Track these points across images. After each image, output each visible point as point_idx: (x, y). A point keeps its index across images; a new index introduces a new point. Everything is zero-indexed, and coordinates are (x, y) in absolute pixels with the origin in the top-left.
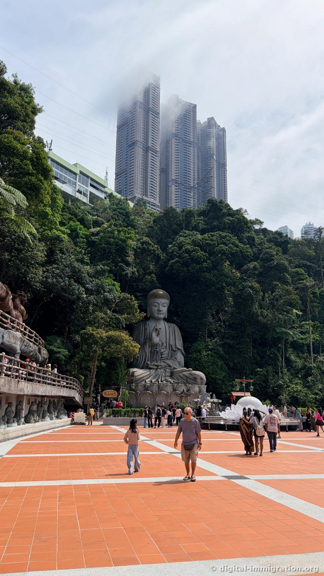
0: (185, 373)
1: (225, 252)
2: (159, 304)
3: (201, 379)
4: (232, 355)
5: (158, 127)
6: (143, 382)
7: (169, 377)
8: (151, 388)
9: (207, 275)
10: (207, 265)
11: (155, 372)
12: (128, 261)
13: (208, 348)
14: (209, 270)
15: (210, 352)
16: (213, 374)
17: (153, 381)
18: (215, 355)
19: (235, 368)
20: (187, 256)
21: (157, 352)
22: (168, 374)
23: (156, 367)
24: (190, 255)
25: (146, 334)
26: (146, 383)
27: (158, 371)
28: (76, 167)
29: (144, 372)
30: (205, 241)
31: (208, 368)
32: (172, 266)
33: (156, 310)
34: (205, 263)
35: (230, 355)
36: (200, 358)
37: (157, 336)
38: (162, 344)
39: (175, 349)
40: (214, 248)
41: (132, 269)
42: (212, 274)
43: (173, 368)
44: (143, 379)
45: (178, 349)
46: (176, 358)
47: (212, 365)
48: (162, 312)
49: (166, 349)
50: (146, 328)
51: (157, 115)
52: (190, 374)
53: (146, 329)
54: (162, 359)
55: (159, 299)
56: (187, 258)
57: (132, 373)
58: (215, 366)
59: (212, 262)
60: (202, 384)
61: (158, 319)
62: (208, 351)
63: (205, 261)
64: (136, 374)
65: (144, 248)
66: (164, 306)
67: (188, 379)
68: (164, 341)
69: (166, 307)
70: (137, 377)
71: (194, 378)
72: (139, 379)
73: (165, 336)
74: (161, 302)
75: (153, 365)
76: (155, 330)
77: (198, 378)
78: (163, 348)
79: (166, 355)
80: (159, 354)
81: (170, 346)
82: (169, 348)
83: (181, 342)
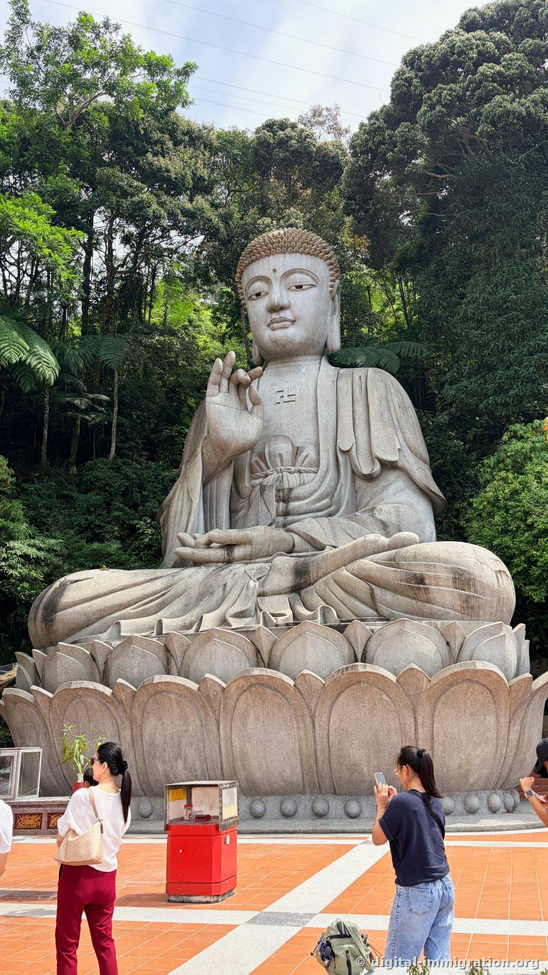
2: (267, 281)
6: (104, 636)
7: (284, 598)
17: (171, 624)
22: (281, 580)
23: (220, 553)
26: (118, 637)
29: (129, 581)
33: (263, 311)
37: (250, 411)
38: (295, 451)
39: (365, 470)
46: (372, 510)
49: (317, 472)
54: (289, 518)
55: (265, 261)
61: (284, 355)
64: (70, 596)
66: (299, 287)
67: (378, 591)
68: (304, 437)
69: (313, 292)
70: (70, 610)
71: (407, 581)
72: (83, 619)
73: (311, 416)
74: (275, 271)
75: (208, 545)
76: (225, 382)
77: (437, 578)
78: (300, 472)
79: (312, 498)
80: (271, 495)
81: (341, 458)
82: (332, 467)
83: (409, 436)
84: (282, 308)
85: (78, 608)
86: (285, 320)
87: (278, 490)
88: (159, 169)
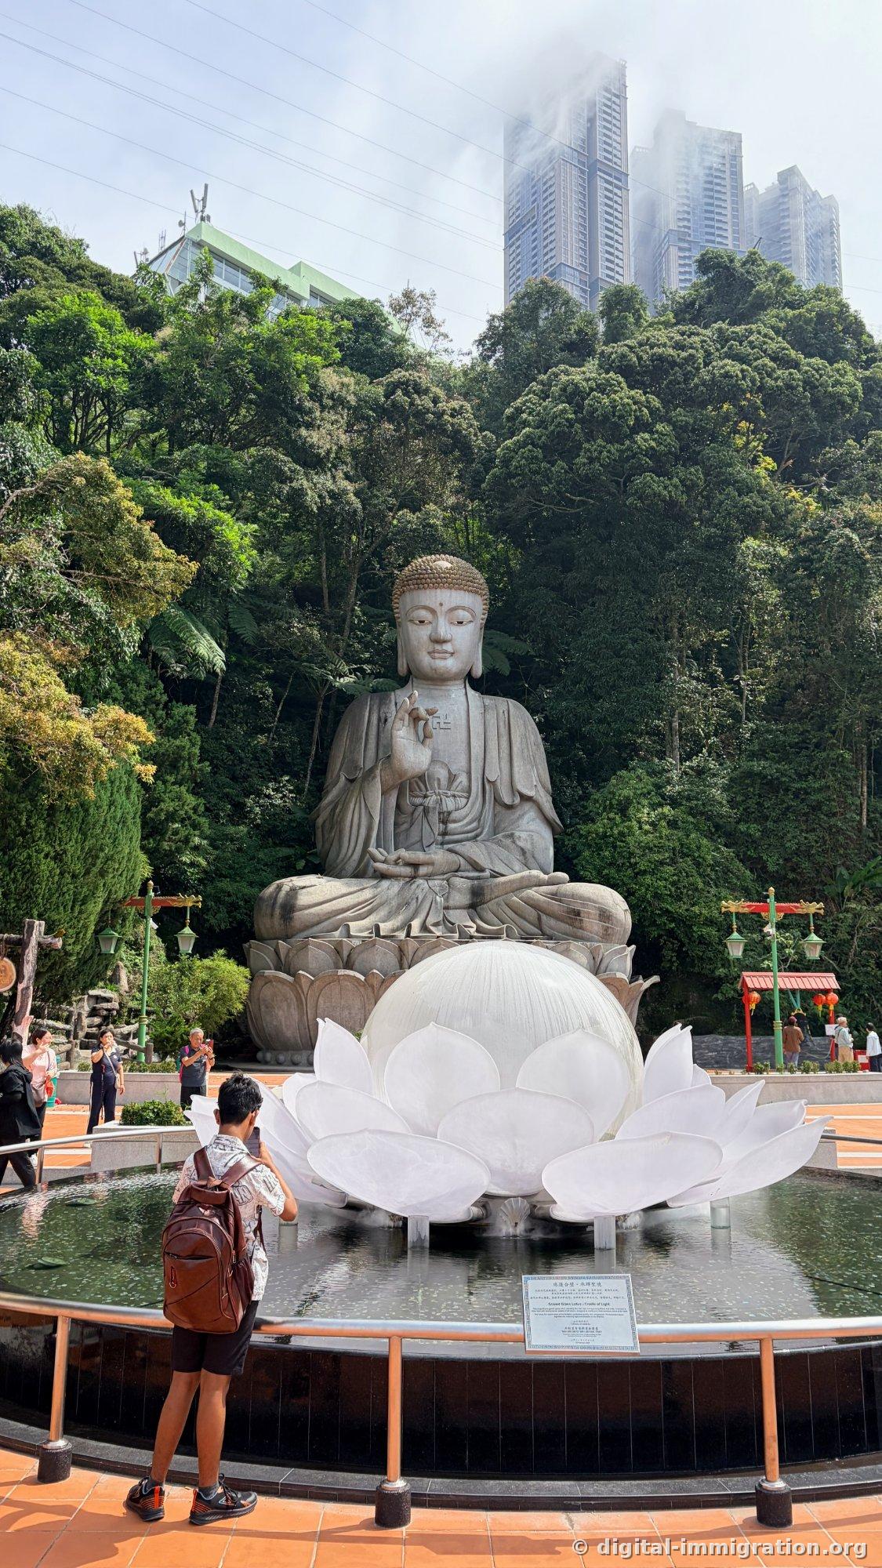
0: (532, 893)
1: (736, 385)
2: (433, 612)
3: (605, 915)
4: (775, 822)
5: (625, 217)
6: (337, 933)
7: (464, 913)
8: (364, 955)
9: (655, 484)
10: (653, 444)
11: (402, 889)
12: (304, 443)
13: (663, 796)
14: (660, 464)
15: (667, 809)
16: (680, 899)
17: (385, 927)
18: (691, 819)
19: (791, 876)
20: (564, 411)
21: (426, 811)
22: (461, 898)
23: (408, 870)
24: (579, 408)
25: (383, 741)
26: (349, 936)
27: (414, 886)
28: (299, 275)
29: (345, 890)
30: (652, 348)
31: (653, 874)
32: (506, 462)
33: (425, 638)
34: (647, 436)
35: (769, 824)
36: (622, 834)
37: (423, 743)
38: (452, 778)
39: (507, 800)
40: (687, 377)
41: (335, 482)
42: (675, 480)
43: (487, 873)
44: (335, 920)
45: (525, 798)
46: (512, 836)
47: (673, 862)
48: (448, 647)
49: (468, 798)
50: (383, 716)
51: (620, 180)
52: (554, 896)
53: (386, 720)
54: (447, 838)
55: (433, 592)
56: (567, 420)
57: (287, 894)
58: (686, 864)
59: (680, 429)
60: (607, 936)
61: (438, 680)
62: (661, 805)
63: (642, 426)
64: (303, 899)
65: (394, 404)
66: (461, 623)
67: (544, 917)
68: (459, 765)
69: (471, 626)
70: (306, 912)
71: (568, 913)
72: (317, 919)
73: (464, 745)
74: (441, 605)
75: (396, 863)
76: (407, 717)
77: (589, 913)
78: (454, 796)
79: (465, 822)
80: (434, 818)
81: (487, 787)
82: (480, 794)
83: (541, 771)
84: (445, 642)
85: (312, 910)
86: (446, 652)
87: (440, 813)
88: (312, 446)
